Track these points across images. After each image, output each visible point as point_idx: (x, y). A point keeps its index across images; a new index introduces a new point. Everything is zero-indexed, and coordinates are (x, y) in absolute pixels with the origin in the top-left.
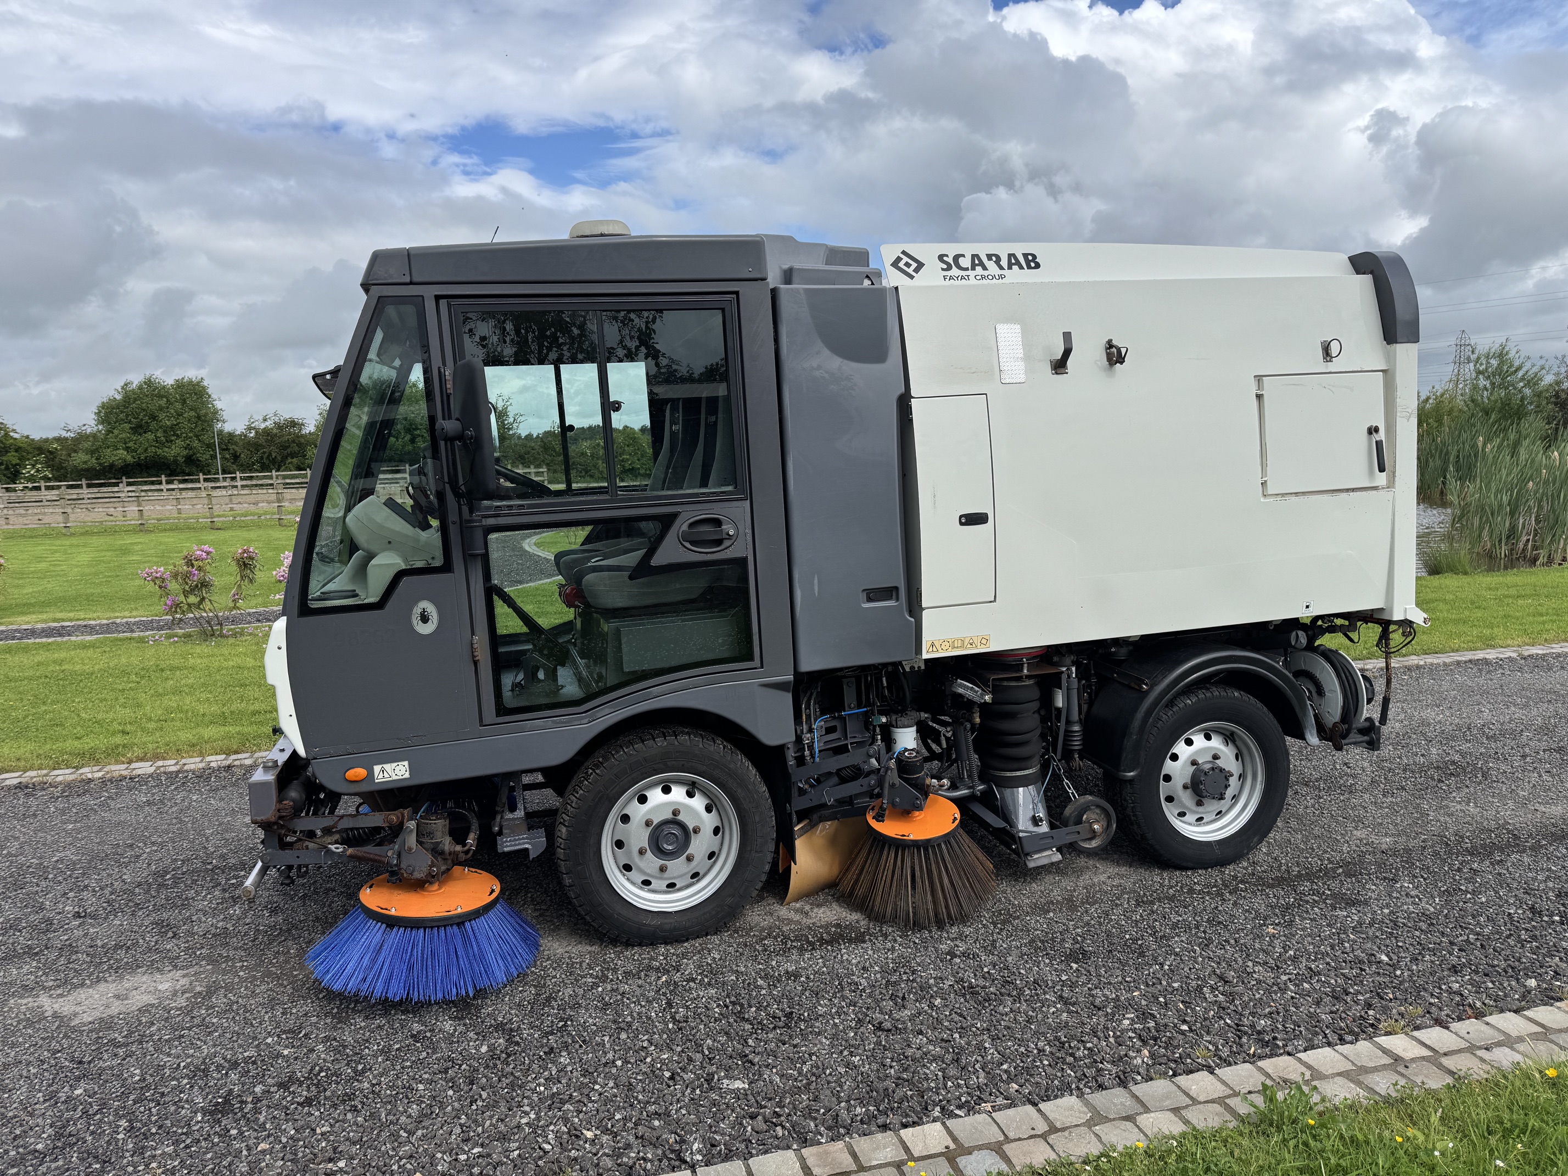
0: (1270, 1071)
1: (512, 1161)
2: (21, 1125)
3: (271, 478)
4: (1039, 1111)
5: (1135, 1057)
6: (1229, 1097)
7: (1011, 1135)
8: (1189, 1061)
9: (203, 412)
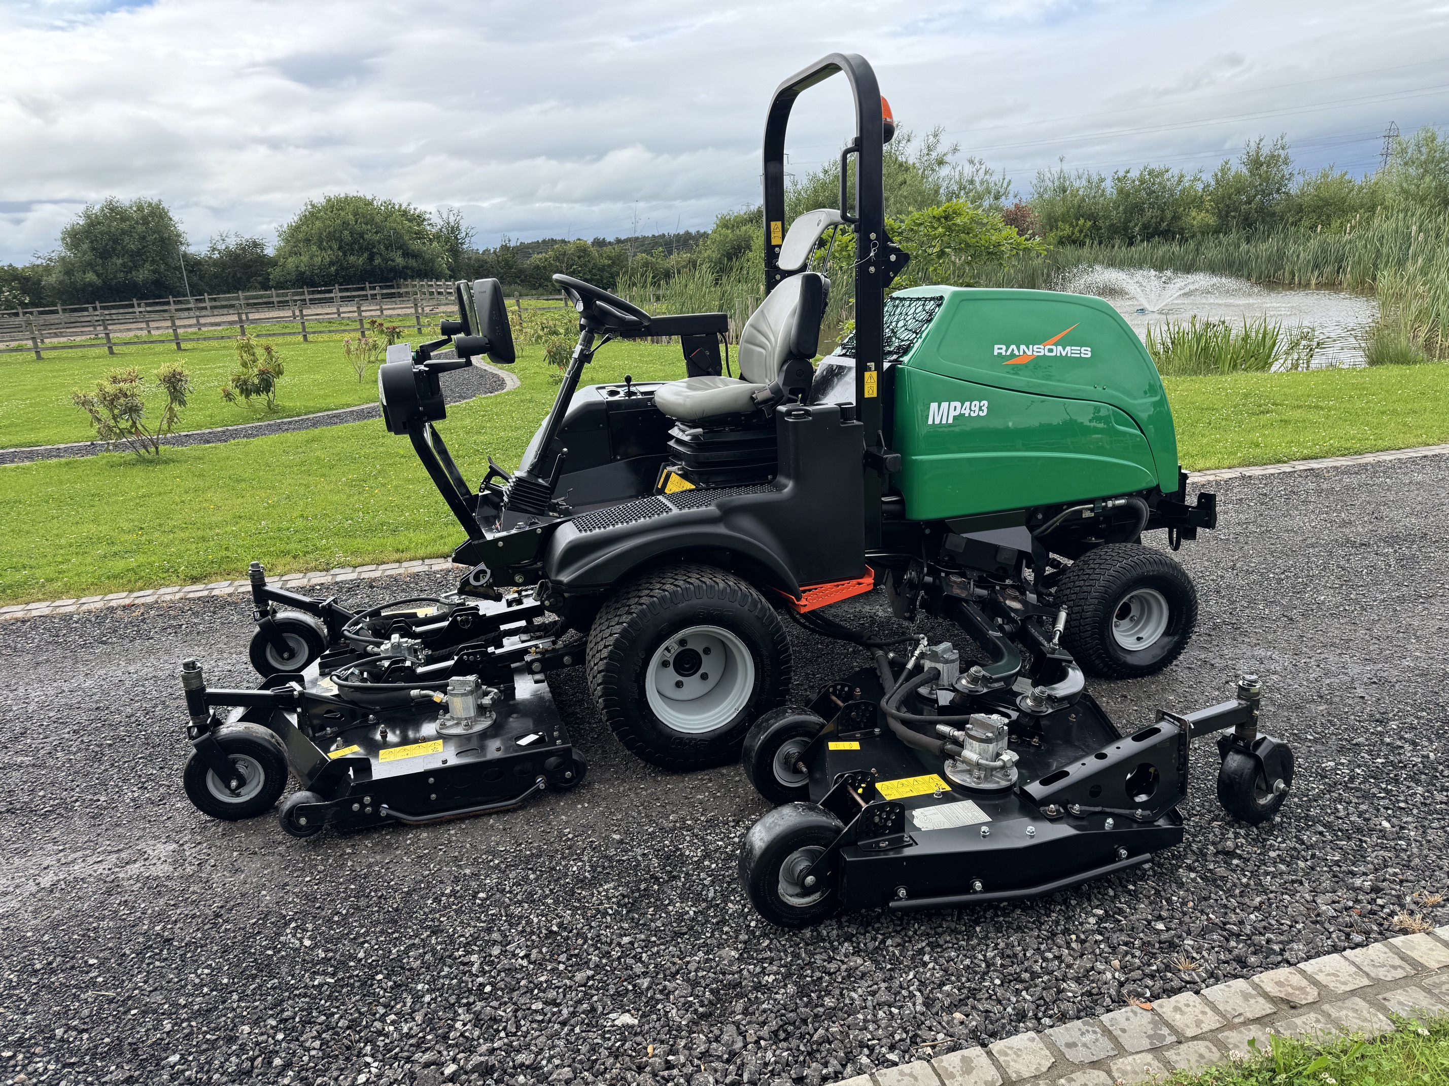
0: (1269, 990)
4: (990, 1054)
5: (1104, 971)
6: (1221, 1029)
8: (1169, 976)
9: (166, 235)
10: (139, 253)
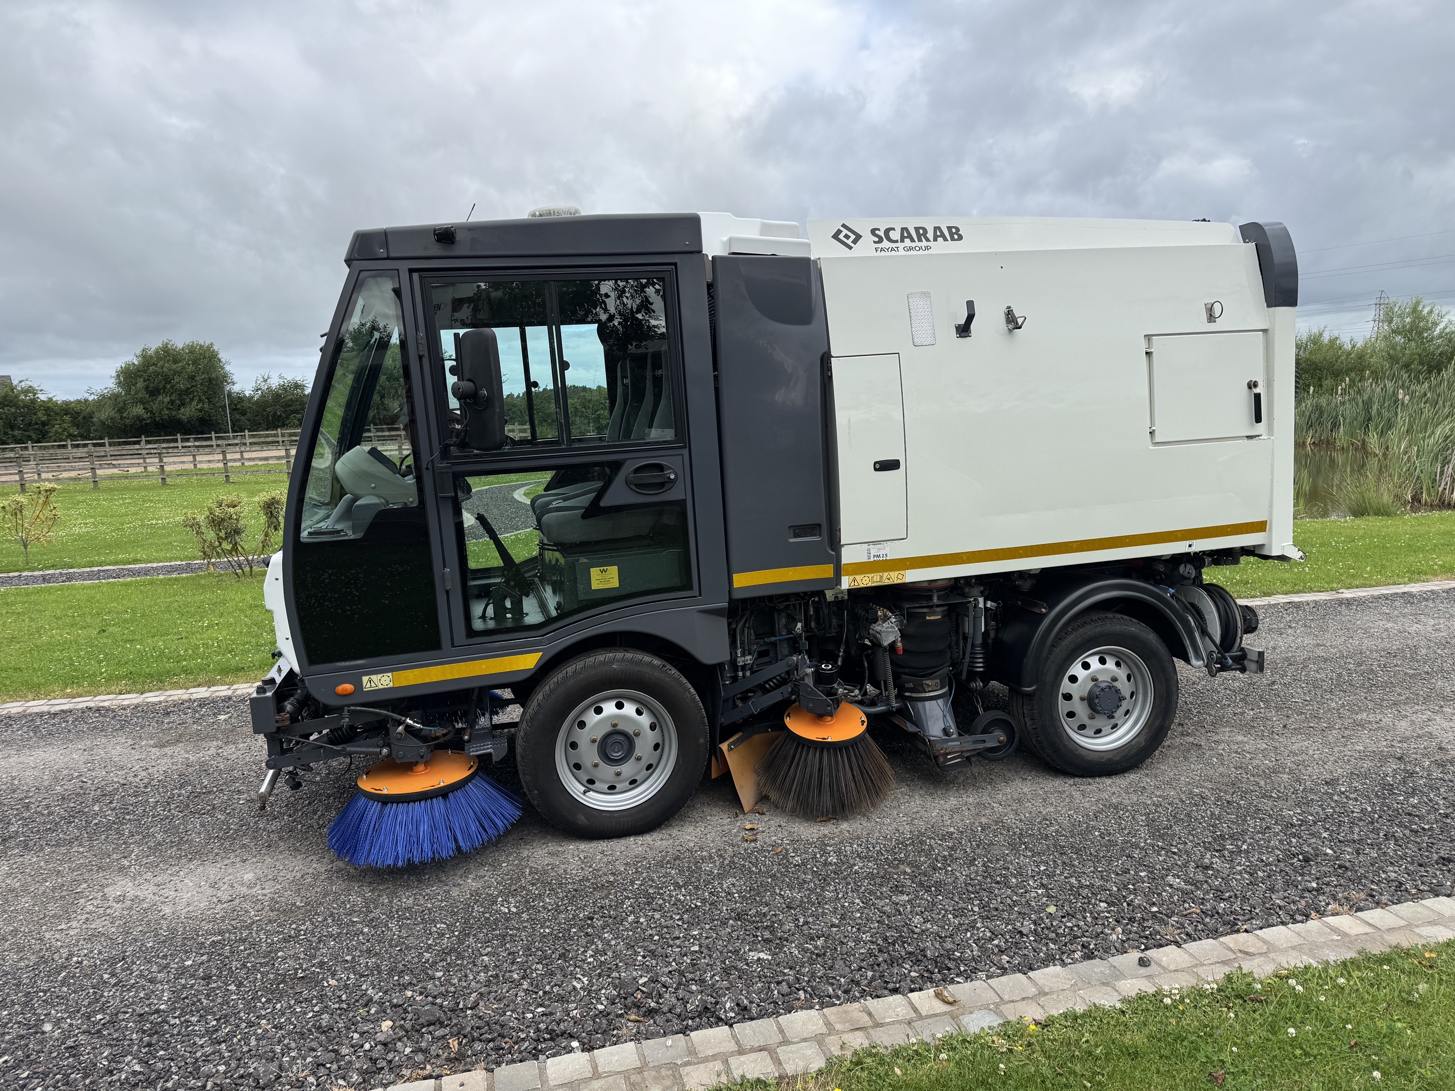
0: (1231, 945)
1: (572, 1018)
2: (144, 990)
3: (276, 436)
4: (1029, 978)
5: (1111, 934)
6: (1196, 966)
7: (1006, 998)
8: (1158, 937)
9: (214, 375)
10: (187, 392)
